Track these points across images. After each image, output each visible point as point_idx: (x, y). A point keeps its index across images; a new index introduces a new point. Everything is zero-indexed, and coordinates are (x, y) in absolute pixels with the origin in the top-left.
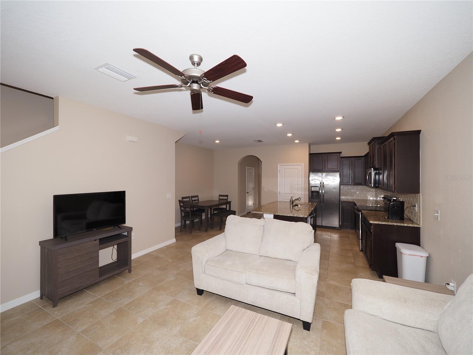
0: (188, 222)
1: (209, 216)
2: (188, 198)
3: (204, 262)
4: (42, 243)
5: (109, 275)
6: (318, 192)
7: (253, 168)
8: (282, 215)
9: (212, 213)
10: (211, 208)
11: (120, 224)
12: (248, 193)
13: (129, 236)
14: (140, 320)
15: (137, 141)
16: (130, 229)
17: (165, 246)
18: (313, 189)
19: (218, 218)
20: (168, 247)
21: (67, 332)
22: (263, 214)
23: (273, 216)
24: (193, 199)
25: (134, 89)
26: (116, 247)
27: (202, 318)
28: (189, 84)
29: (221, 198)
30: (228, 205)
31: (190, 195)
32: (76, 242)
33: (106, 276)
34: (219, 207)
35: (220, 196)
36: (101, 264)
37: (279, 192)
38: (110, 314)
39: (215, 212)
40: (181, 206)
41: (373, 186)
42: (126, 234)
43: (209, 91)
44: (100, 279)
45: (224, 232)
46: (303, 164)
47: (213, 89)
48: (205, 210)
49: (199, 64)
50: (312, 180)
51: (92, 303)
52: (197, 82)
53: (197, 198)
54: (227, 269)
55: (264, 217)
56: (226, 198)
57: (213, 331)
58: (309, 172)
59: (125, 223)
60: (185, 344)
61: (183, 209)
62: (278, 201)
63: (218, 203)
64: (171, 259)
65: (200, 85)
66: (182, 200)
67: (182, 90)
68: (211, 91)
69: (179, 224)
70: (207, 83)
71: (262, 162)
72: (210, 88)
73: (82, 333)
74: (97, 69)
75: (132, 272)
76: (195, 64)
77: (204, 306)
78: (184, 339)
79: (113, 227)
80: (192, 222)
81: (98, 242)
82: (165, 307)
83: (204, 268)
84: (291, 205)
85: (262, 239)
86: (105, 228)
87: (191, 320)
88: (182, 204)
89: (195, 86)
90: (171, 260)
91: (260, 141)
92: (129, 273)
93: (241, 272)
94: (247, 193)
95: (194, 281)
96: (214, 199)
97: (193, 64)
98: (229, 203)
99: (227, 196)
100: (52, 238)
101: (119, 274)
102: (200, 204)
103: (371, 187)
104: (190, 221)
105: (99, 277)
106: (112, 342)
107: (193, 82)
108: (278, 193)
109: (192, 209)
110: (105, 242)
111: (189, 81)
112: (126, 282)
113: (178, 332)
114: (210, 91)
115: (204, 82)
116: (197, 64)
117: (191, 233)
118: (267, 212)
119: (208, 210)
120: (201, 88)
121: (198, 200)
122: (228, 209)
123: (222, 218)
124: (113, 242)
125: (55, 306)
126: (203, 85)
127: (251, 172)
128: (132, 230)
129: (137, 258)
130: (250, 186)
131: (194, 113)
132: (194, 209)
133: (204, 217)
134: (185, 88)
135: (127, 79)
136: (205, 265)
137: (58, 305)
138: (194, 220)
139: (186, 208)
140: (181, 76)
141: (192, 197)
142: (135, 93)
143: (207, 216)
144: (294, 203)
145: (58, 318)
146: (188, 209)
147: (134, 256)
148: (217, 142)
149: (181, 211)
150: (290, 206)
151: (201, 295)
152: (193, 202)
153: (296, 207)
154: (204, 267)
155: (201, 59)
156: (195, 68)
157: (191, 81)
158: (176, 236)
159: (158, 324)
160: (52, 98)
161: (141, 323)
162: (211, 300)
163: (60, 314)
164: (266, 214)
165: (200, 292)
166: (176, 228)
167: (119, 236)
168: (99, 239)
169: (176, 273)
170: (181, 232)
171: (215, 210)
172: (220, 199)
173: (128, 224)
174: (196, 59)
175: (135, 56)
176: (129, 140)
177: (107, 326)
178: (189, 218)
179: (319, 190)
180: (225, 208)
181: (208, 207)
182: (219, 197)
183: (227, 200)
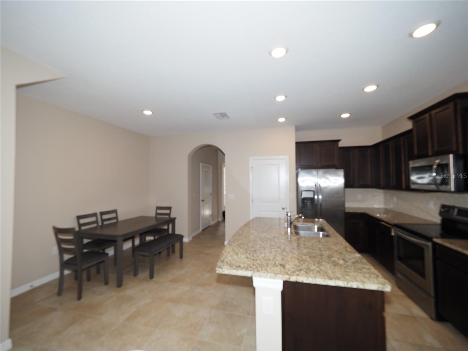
2: (93, 216)
6: (312, 199)
7: (211, 166)
12: (203, 201)
18: (305, 195)
24: (105, 217)
29: (159, 211)
30: (171, 226)
31: (98, 210)
35: (158, 208)
37: (251, 200)
40: (58, 240)
41: (453, 189)
46: (286, 157)
50: (303, 181)
53: (113, 215)
56: (167, 211)
58: (297, 169)
61: (64, 246)
63: (155, 222)
66: (78, 221)
71: (224, 154)
91: (224, 115)
98: (172, 221)
99: (169, 208)
103: (450, 192)
121: (116, 218)
122: (170, 232)
127: (208, 171)
141: (102, 213)
148: (148, 113)
152: (105, 223)
164: (259, 276)
172: (157, 214)
178: (77, 265)
179: (314, 196)
180: (166, 229)
181: (124, 236)
182: (156, 211)
183: (169, 214)
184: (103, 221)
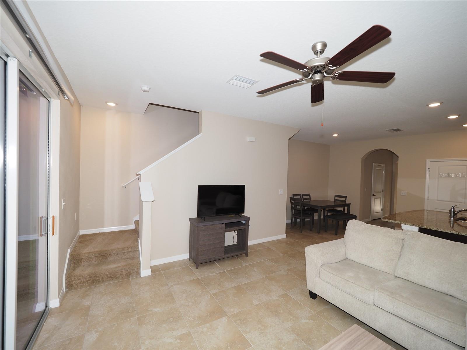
0: (298, 220)
1: (322, 217)
2: (299, 196)
3: (319, 266)
4: (191, 220)
5: (231, 255)
7: (384, 165)
8: (435, 229)
9: (326, 215)
10: (324, 209)
11: (240, 214)
12: (375, 195)
13: (247, 224)
14: (256, 302)
15: (254, 141)
16: (248, 219)
17: (277, 240)
19: (333, 221)
20: (279, 241)
21: (204, 291)
22: (400, 224)
23: (416, 229)
24: (305, 197)
25: (257, 93)
26: (236, 232)
27: (315, 324)
28: (311, 75)
29: (337, 198)
30: (346, 208)
31: (301, 193)
32: (211, 223)
33: (229, 255)
34: (335, 209)
35: (336, 196)
36: (226, 244)
37: (426, 198)
38: (233, 287)
39: (329, 214)
40: (291, 203)
42: (244, 222)
43: (333, 78)
44: (225, 256)
45: (344, 237)
47: (338, 75)
48: (318, 210)
49: (322, 52)
51: (220, 273)
52: (320, 72)
53: (308, 197)
54: (347, 280)
55: (402, 228)
56: (344, 199)
57: (332, 344)
59: (244, 213)
60: (297, 343)
61: (293, 206)
62: (424, 210)
63: (334, 204)
64: (282, 253)
65: (324, 74)
66: (293, 197)
67: (303, 84)
68: (337, 78)
69: (290, 221)
70: (332, 70)
71: (398, 157)
72: (335, 75)
73: (213, 295)
74: (228, 82)
75: (248, 257)
76: (317, 53)
77: (317, 311)
78: (296, 337)
79: (235, 215)
80: (303, 220)
81: (224, 225)
82: (276, 298)
83: (318, 272)
84: (451, 217)
85: (400, 256)
86: (229, 215)
87: (304, 321)
88: (293, 201)
89: (318, 77)
90: (282, 255)
91: (397, 130)
92: (245, 257)
93: (367, 289)
94: (373, 195)
95: (307, 282)
96: (328, 200)
97: (316, 53)
98: (349, 205)
99: (346, 197)
100: (197, 217)
101: (238, 256)
102: (311, 204)
104: (300, 219)
105: (225, 254)
106: (234, 312)
107: (316, 72)
108: (424, 199)
109: (303, 207)
110: (229, 226)
111: (310, 72)
112: (244, 264)
113: (290, 327)
114: (335, 78)
115: (329, 69)
116: (320, 52)
117: (302, 232)
118: (407, 222)
119: (321, 211)
120: (325, 76)
121: (310, 199)
122: (346, 212)
123: (338, 222)
124: (235, 228)
125: (197, 268)
126: (327, 74)
127: (381, 169)
128: (249, 219)
129: (252, 245)
130: (378, 186)
131: (312, 106)
132: (306, 208)
133: (316, 217)
134: (306, 81)
135: (250, 85)
136: (320, 269)
137: (199, 268)
138: (305, 219)
139: (297, 206)
140: (303, 69)
141: (303, 195)
142: (258, 96)
143: (319, 216)
144: (459, 216)
145: (199, 278)
146: (300, 207)
147: (250, 243)
148: (335, 135)
149: (292, 208)
150: (450, 219)
151: (314, 299)
152: (305, 200)
153: (463, 221)
154: (319, 270)
155: (325, 45)
156: (318, 57)
157: (313, 72)
158: (287, 233)
159: (271, 312)
160: (198, 113)
161: (256, 305)
162: (326, 308)
163: (200, 275)
164: (405, 224)
165: (313, 296)
166: (287, 224)
167: (239, 223)
168: (226, 223)
169: (287, 269)
170: (291, 229)
171: (328, 211)
172: (335, 200)
173: (246, 214)
174: (319, 47)
175: (261, 60)
176: (249, 141)
177: (230, 297)
178: (300, 217)
180: (343, 210)
181: (322, 207)
182: (335, 198)
183: (345, 201)
184: (304, 199)
